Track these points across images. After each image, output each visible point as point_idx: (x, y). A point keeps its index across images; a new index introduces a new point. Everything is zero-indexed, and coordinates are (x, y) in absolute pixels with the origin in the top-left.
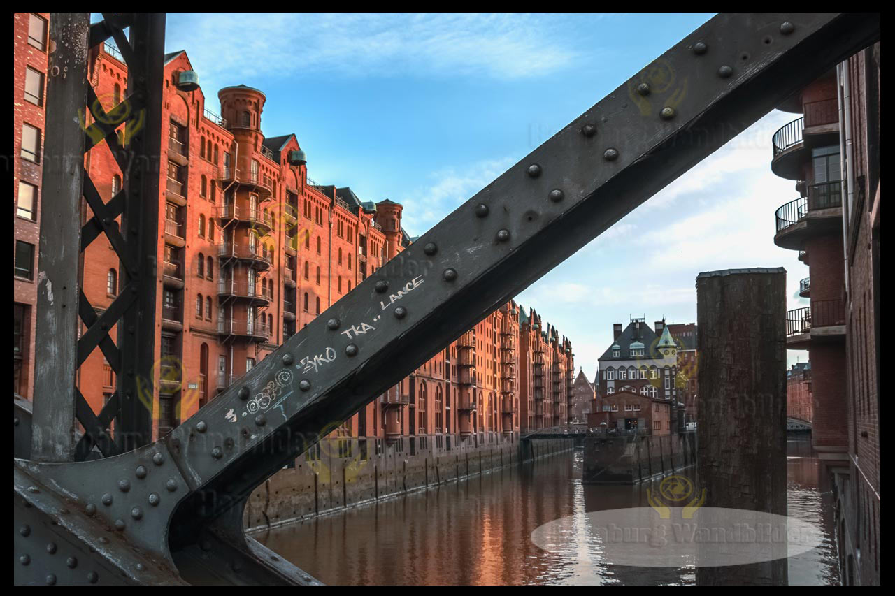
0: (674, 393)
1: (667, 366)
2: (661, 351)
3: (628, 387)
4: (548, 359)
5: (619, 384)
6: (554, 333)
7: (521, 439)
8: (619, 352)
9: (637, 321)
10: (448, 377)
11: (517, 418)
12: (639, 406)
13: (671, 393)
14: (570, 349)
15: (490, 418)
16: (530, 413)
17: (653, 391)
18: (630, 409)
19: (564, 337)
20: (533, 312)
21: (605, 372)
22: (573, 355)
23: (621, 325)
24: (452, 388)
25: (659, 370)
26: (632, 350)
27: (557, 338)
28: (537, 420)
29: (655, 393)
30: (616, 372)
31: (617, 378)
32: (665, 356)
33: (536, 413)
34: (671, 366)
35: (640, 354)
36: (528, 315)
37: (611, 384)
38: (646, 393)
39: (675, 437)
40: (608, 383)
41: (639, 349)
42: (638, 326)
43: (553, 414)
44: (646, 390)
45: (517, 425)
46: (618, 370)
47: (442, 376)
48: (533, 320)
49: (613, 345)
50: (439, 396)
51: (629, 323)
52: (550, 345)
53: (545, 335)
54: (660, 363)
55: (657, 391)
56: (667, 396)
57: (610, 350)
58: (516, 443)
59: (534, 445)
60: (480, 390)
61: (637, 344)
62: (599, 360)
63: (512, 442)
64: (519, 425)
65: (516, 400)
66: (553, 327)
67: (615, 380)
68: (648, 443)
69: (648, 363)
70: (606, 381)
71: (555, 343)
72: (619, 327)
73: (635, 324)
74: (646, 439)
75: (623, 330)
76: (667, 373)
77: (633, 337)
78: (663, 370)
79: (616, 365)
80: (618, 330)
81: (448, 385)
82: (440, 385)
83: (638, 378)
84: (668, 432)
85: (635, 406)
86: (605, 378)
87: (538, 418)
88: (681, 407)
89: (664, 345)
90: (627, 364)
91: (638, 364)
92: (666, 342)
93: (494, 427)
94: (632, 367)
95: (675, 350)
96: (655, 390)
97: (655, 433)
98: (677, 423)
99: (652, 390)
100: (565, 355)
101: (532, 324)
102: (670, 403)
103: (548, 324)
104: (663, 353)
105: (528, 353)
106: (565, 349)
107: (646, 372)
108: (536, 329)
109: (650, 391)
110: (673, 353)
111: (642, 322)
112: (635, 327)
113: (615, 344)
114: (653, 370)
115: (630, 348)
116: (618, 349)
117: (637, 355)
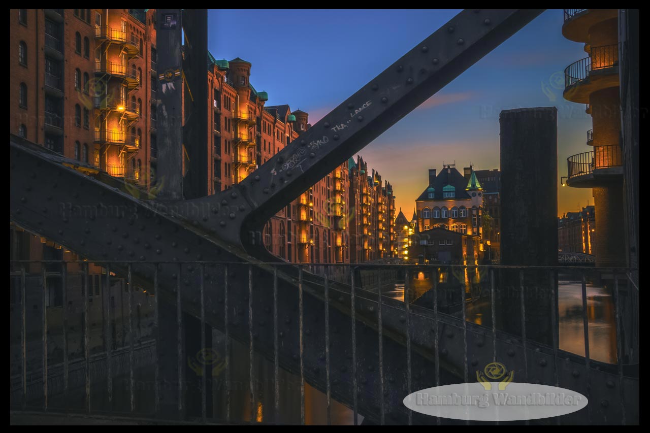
1: (474, 206)
2: (470, 193)
3: (441, 224)
5: (433, 222)
6: (379, 178)
8: (434, 194)
9: (449, 167)
10: (289, 216)
11: (347, 252)
12: (451, 241)
13: (478, 230)
14: (392, 192)
15: (325, 252)
16: (358, 247)
17: (463, 228)
18: (444, 243)
19: (386, 181)
20: (360, 161)
22: (394, 197)
23: (435, 170)
24: (292, 225)
25: (467, 209)
26: (445, 192)
27: (381, 182)
29: (465, 230)
31: (431, 217)
32: (472, 197)
34: (478, 207)
35: (452, 195)
36: (356, 162)
38: (456, 230)
40: (425, 221)
41: (451, 191)
42: (449, 172)
44: (457, 227)
45: (347, 258)
46: (433, 210)
47: (284, 214)
48: (360, 166)
49: (428, 188)
50: (282, 232)
51: (442, 169)
52: (375, 188)
53: (370, 180)
54: (468, 204)
55: (466, 228)
56: (475, 233)
57: (426, 193)
59: (363, 276)
60: (316, 227)
61: (449, 187)
63: (343, 273)
64: (349, 258)
65: (346, 236)
66: (377, 172)
67: (430, 219)
69: (459, 204)
70: (423, 219)
71: (379, 187)
72: (434, 172)
73: (447, 170)
75: (437, 176)
76: (474, 212)
77: (445, 181)
78: (471, 210)
79: (431, 205)
80: (433, 175)
81: (289, 222)
82: (282, 221)
83: (450, 216)
85: (448, 241)
86: (422, 217)
89: (472, 188)
91: (450, 205)
92: (474, 186)
93: (328, 259)
94: (445, 208)
95: (481, 192)
99: (461, 227)
100: (387, 197)
101: (360, 169)
103: (373, 170)
104: (471, 195)
105: (356, 195)
106: (387, 192)
107: (456, 212)
108: (363, 174)
109: (460, 229)
110: (479, 195)
111: (453, 167)
112: (447, 173)
113: (430, 187)
114: (463, 210)
115: (443, 191)
116: (433, 191)
117: (449, 196)
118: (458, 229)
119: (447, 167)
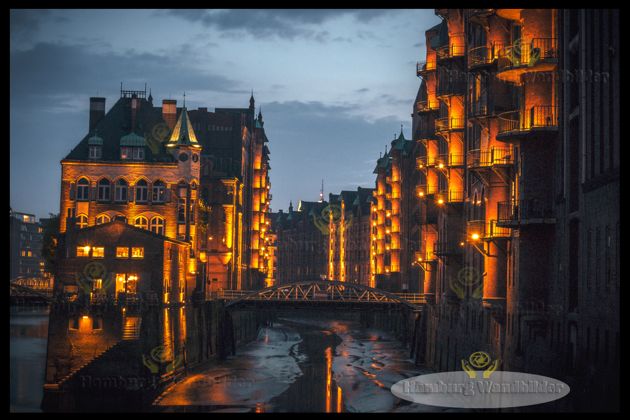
1: (182, 181)
2: (176, 154)
5: (96, 208)
8: (100, 150)
9: (134, 96)
13: (188, 230)
17: (157, 225)
23: (103, 100)
25: (169, 187)
26: (125, 146)
29: (160, 228)
30: (94, 186)
31: (93, 197)
34: (189, 182)
35: (139, 156)
37: (82, 208)
41: (136, 147)
42: (134, 105)
46: (96, 182)
49: (89, 136)
51: (120, 98)
55: (162, 225)
56: (182, 235)
57: (85, 146)
61: (133, 138)
62: (61, 162)
67: (91, 201)
69: (152, 174)
72: (99, 103)
75: (106, 112)
76: (182, 193)
77: (125, 125)
78: (175, 189)
89: (179, 143)
90: (113, 173)
92: (184, 139)
94: (122, 180)
95: (198, 153)
96: (160, 222)
98: (194, 284)
99: (154, 222)
104: (177, 158)
107: (145, 190)
109: (152, 225)
110: (193, 158)
111: (141, 97)
112: (130, 107)
113: (94, 136)
114: (158, 188)
115: (121, 144)
116: (99, 143)
117: (132, 157)
118: (146, 225)
119: (131, 97)
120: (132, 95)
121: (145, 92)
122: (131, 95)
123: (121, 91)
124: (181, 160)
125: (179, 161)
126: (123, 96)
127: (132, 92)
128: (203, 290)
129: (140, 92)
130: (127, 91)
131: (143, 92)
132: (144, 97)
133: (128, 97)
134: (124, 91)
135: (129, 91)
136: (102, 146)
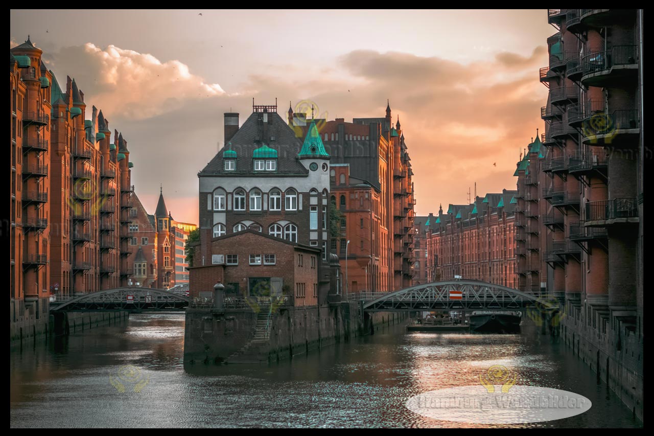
0: (325, 236)
1: (313, 190)
2: (306, 164)
3: (248, 223)
4: (92, 169)
5: (233, 218)
6: (102, 122)
7: (52, 312)
8: (234, 162)
9: (265, 111)
11: (45, 274)
12: (272, 256)
13: (320, 236)
14: (126, 154)
16: (66, 266)
17: (291, 232)
18: (258, 261)
19: (116, 132)
20: (71, 84)
21: (209, 197)
22: (131, 165)
23: (237, 115)
25: (301, 196)
26: (257, 159)
27: (107, 133)
28: (74, 277)
29: (294, 235)
30: (230, 196)
31: (230, 208)
33: (74, 265)
34: (320, 190)
35: (271, 166)
36: (64, 91)
37: (219, 218)
38: (278, 235)
39: (324, 311)
40: (215, 215)
41: (269, 159)
42: (265, 120)
43: (98, 268)
44: (278, 229)
45: (45, 286)
46: (232, 194)
48: (71, 99)
49: (223, 149)
51: (252, 112)
52: (97, 146)
54: (302, 184)
55: (296, 232)
56: (314, 242)
57: (220, 158)
58: (44, 318)
59: (71, 324)
61: (265, 150)
62: (200, 176)
65: (45, 241)
66: (101, 113)
67: (227, 212)
68: (289, 318)
69: (284, 184)
70: (212, 212)
71: (103, 141)
72: (234, 119)
73: (261, 115)
74: (286, 312)
75: (240, 126)
76: (314, 201)
77: (258, 138)
78: (307, 196)
79: (230, 185)
80: (232, 123)
83: (265, 208)
84: (315, 302)
85: (266, 256)
86: (209, 208)
87: (77, 272)
88: (333, 260)
89: (310, 153)
90: (247, 184)
91: (265, 185)
92: (314, 149)
94: (257, 190)
95: (328, 162)
96: (294, 229)
97: (298, 303)
98: (328, 288)
99: (288, 229)
100: (118, 164)
101: (71, 106)
102: (318, 253)
103: (94, 107)
104: (308, 168)
105: (63, 157)
106: (117, 153)
107: (278, 199)
108: (76, 115)
109: (286, 232)
110: (323, 167)
111: (273, 111)
112: (262, 121)
113: (228, 149)
114: (291, 197)
115: (254, 156)
116: (233, 157)
117: (265, 168)
118: (281, 233)
119: (262, 111)
120: (264, 110)
121: (276, 106)
122: (262, 109)
123: (253, 106)
124: (312, 170)
125: (310, 170)
126: (255, 111)
127: (264, 106)
128: (338, 293)
129: (271, 106)
130: (259, 106)
131: (274, 106)
132: (275, 111)
133: (260, 111)
134: (256, 106)
135: (261, 106)
136: (236, 158)
